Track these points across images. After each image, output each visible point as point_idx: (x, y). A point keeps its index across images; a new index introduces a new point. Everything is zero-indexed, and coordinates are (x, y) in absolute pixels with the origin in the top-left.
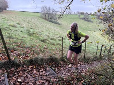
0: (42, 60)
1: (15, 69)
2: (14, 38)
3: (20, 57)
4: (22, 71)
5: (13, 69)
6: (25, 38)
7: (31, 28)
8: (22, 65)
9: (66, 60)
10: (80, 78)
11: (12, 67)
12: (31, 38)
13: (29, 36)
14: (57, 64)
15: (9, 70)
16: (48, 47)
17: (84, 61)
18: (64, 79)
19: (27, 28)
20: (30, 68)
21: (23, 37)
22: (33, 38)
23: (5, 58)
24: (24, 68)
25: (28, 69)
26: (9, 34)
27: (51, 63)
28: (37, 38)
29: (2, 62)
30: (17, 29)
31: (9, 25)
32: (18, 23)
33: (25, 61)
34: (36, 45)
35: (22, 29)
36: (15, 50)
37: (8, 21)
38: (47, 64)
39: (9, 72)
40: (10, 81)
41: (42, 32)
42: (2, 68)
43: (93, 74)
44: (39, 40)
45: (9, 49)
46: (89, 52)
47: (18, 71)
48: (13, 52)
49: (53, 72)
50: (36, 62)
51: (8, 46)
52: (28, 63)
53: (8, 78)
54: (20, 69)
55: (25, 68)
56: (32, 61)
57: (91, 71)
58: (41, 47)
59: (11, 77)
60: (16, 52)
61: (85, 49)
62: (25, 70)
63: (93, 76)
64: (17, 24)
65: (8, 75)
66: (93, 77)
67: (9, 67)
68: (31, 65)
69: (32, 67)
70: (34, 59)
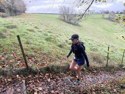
0: (58, 68)
1: (32, 77)
2: (32, 44)
3: (37, 64)
4: (38, 78)
5: (30, 76)
6: (43, 43)
7: (49, 32)
8: (38, 73)
9: (84, 68)
10: (99, 90)
11: (30, 74)
12: (49, 43)
13: (46, 41)
14: (75, 73)
15: (27, 77)
16: (65, 53)
17: (106, 70)
18: (81, 90)
19: (44, 32)
20: (47, 76)
21: (40, 43)
22: (50, 43)
23: (24, 65)
24: (40, 76)
25: (44, 77)
26: (27, 40)
27: (68, 71)
28: (55, 43)
29: (20, 69)
30: (34, 33)
31: (28, 30)
32: (36, 27)
33: (42, 69)
34: (53, 51)
35: (40, 33)
36: (32, 57)
37: (27, 26)
38: (64, 72)
39: (27, 79)
40: (27, 88)
41: (60, 36)
42: (21, 75)
43: (116, 86)
44: (56, 45)
45: (26, 55)
46: (113, 59)
47: (35, 79)
48: (30, 59)
49: (70, 81)
50: (53, 70)
51: (27, 53)
52: (44, 71)
53: (26, 84)
54: (37, 76)
55: (42, 75)
56: (48, 69)
57: (113, 83)
58: (58, 53)
59: (28, 84)
60: (33, 58)
61: (108, 55)
62: (41, 78)
63: (115, 88)
64: (34, 29)
65: (25, 82)
66: (115, 90)
67: (27, 74)
68: (48, 73)
69: (48, 74)
70: (50, 67)
